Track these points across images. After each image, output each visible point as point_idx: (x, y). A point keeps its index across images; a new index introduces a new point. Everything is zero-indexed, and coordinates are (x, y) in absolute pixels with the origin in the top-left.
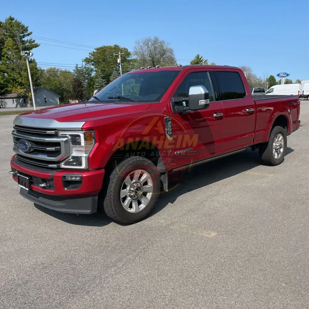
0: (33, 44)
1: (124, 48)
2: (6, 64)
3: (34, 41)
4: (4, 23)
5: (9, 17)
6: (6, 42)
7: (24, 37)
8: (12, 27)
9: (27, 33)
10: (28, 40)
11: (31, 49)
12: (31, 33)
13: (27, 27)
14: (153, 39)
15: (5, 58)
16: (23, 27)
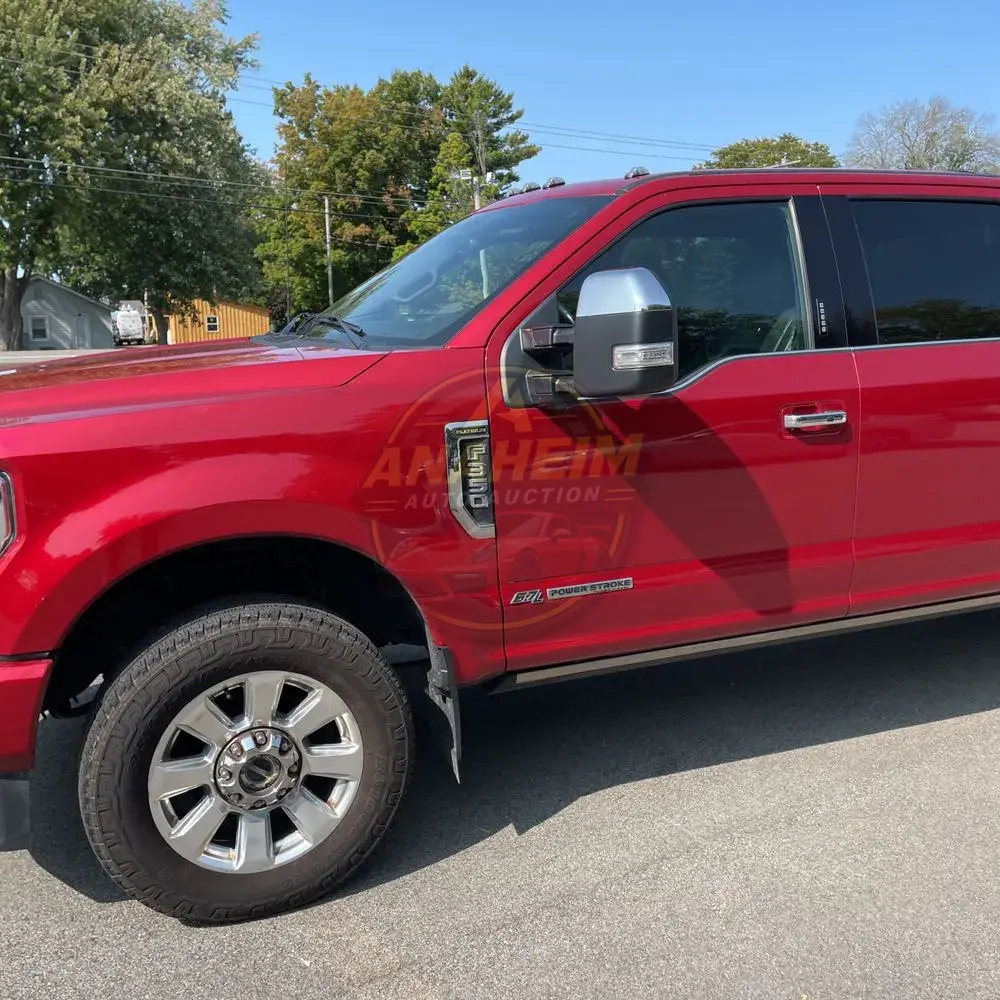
0: (522, 146)
1: (817, 144)
2: (438, 210)
3: (524, 139)
4: (446, 88)
5: (462, 71)
6: (443, 146)
7: (499, 125)
8: (467, 98)
9: (510, 115)
10: (508, 135)
11: (516, 161)
12: (520, 114)
13: (510, 98)
14: (927, 108)
15: (437, 193)
16: (498, 95)
